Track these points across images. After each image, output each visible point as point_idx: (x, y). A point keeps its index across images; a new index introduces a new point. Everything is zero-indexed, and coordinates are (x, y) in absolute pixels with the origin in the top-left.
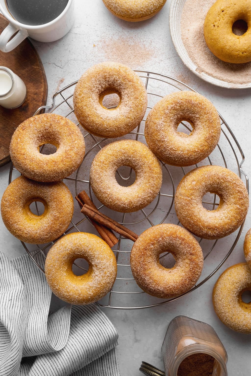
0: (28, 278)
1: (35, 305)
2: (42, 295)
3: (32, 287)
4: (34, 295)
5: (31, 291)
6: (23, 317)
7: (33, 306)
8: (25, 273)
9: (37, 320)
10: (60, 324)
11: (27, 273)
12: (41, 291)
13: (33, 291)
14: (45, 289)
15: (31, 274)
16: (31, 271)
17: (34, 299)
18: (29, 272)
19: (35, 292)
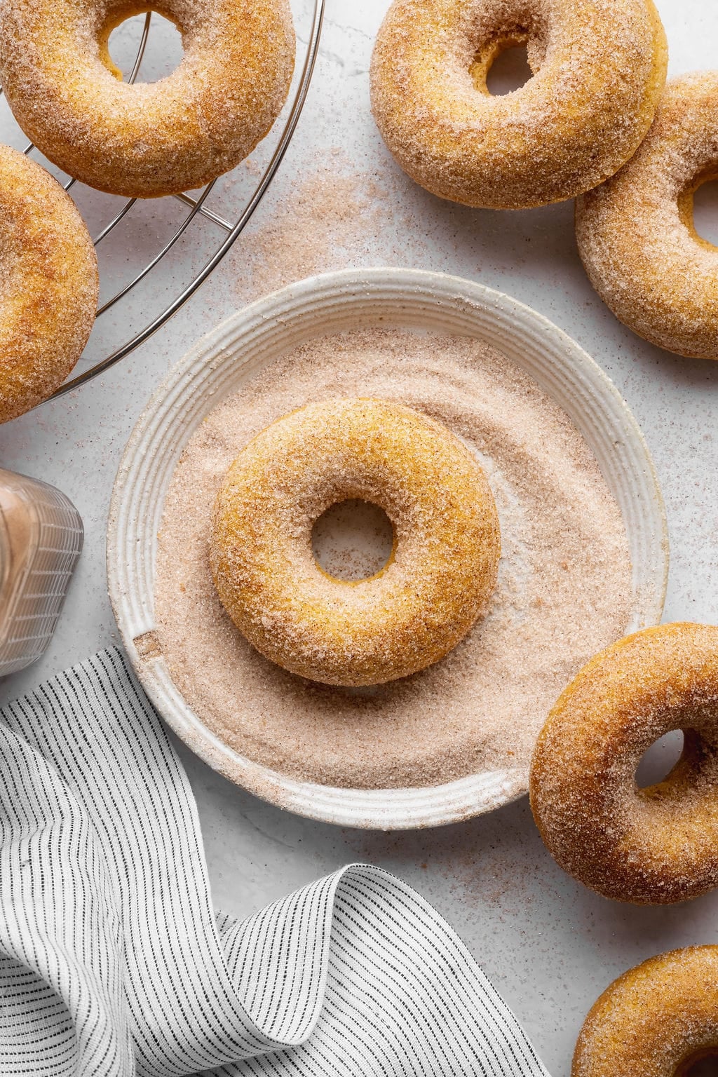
0: (84, 767)
1: (139, 867)
2: (154, 822)
3: (107, 798)
4: (120, 828)
5: (105, 816)
6: (95, 914)
7: (131, 872)
8: (65, 749)
9: (170, 919)
10: (282, 969)
11: (75, 748)
12: (149, 806)
13: (114, 813)
14: (164, 796)
15: (93, 748)
16: (90, 737)
17: (124, 843)
18: (82, 743)
19: (123, 817)
